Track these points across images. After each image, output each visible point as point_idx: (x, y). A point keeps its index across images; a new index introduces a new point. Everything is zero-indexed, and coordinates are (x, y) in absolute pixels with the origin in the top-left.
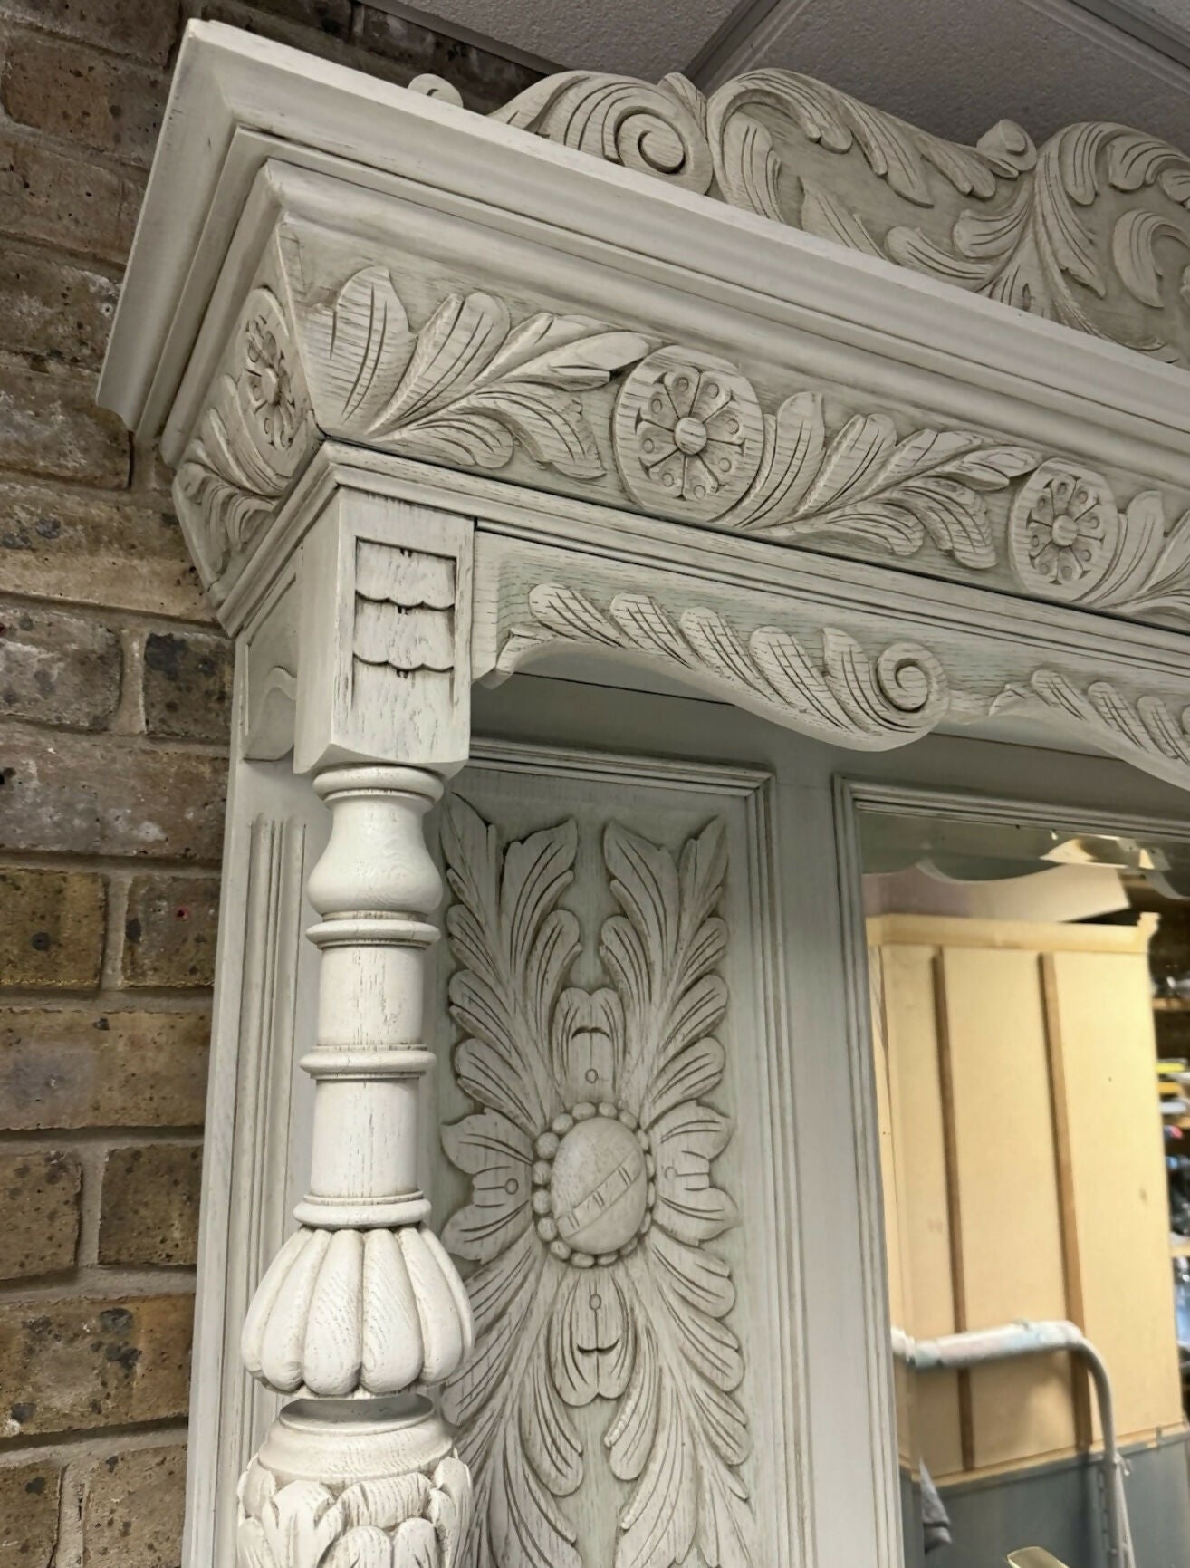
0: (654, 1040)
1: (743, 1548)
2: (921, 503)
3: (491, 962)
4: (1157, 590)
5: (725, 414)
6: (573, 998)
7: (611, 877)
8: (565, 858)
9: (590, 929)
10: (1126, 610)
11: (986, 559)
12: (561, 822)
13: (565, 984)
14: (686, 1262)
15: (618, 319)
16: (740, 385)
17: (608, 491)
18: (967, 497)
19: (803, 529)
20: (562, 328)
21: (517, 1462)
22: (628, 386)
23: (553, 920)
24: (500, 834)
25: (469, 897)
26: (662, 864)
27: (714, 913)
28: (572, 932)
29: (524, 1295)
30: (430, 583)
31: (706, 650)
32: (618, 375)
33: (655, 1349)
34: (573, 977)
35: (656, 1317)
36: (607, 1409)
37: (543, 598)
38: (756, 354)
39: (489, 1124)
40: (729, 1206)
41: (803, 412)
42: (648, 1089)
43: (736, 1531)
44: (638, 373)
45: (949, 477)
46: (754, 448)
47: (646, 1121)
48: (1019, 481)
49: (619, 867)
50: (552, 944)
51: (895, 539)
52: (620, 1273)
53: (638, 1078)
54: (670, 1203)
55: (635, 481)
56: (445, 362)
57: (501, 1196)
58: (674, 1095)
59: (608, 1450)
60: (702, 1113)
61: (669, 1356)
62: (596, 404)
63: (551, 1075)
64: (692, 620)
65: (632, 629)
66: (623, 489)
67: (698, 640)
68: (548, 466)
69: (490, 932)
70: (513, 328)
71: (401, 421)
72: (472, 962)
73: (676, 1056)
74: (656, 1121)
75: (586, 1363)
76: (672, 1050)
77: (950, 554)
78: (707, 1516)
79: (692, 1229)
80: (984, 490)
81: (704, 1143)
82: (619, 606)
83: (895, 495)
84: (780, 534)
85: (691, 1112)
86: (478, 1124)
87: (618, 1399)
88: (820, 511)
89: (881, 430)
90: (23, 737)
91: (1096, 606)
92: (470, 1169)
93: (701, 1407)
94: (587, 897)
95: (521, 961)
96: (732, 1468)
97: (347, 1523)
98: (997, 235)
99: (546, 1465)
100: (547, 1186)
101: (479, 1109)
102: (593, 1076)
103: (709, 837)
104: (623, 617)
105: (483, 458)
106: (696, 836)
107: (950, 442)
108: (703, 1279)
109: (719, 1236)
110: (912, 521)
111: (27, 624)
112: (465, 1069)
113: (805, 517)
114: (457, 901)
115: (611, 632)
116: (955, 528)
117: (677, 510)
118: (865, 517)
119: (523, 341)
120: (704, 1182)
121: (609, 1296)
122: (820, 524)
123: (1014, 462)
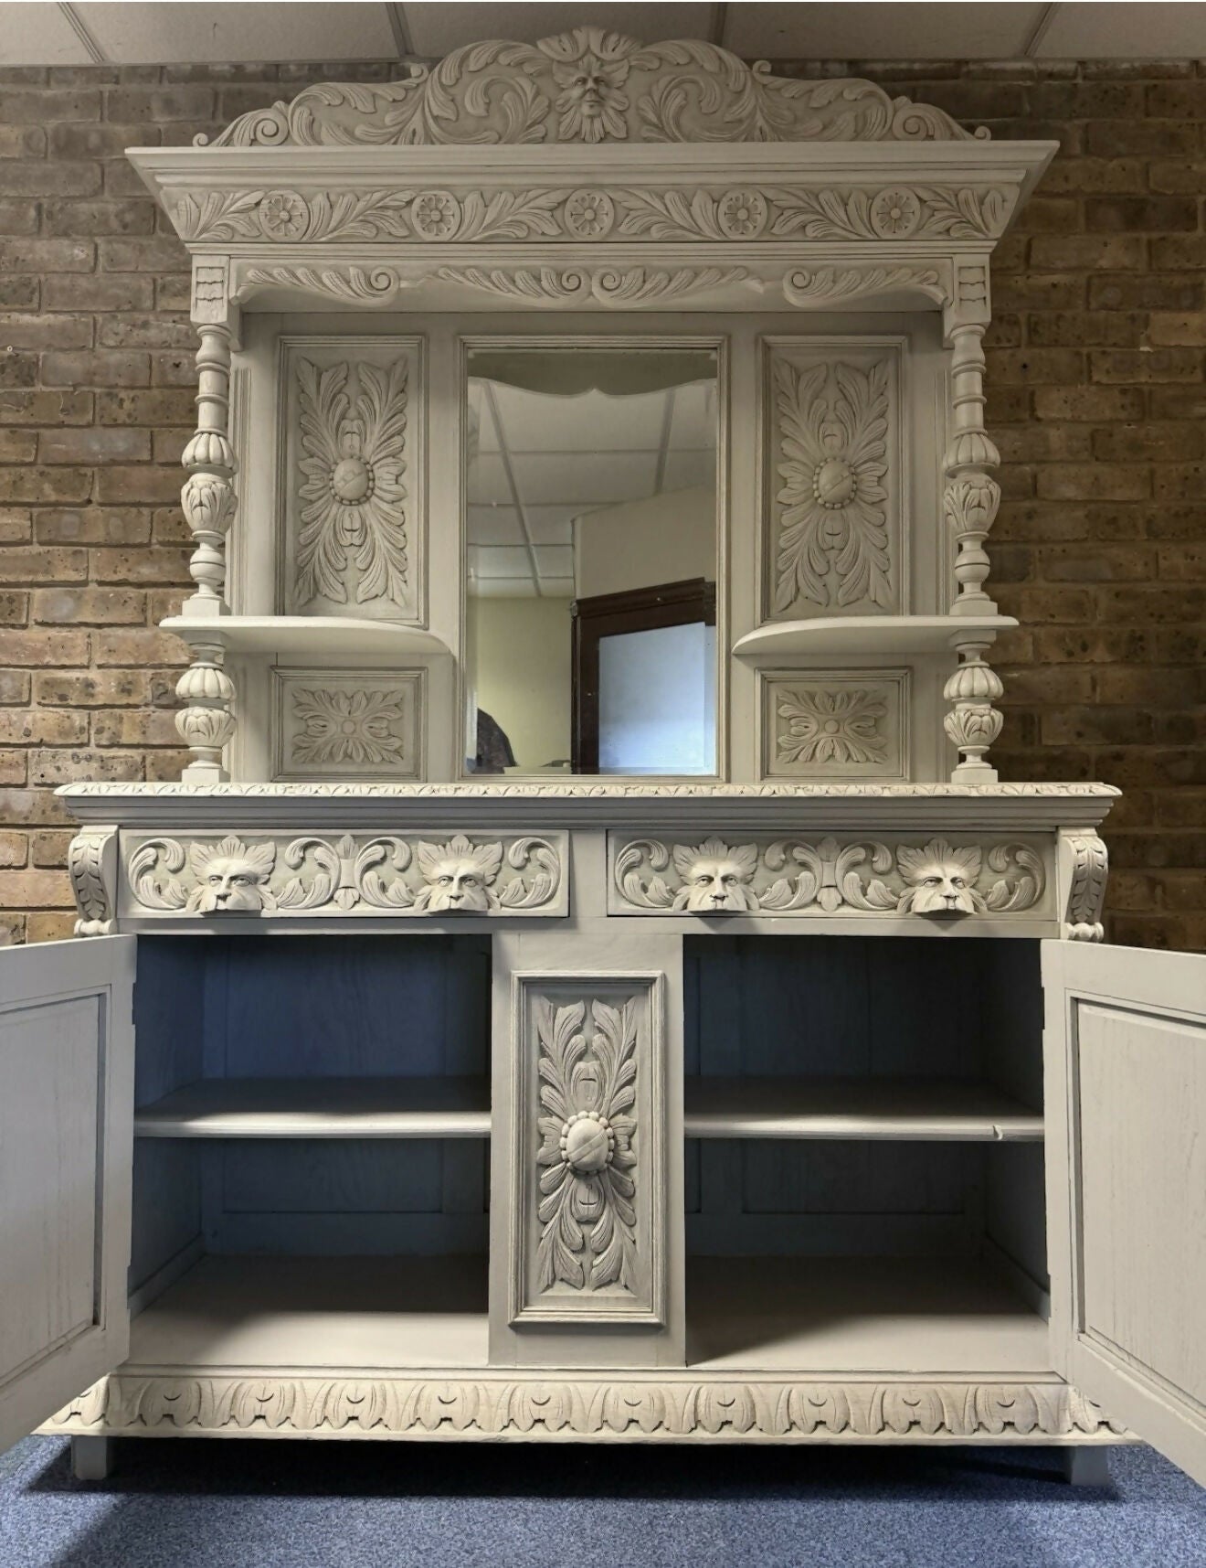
0: (376, 435)
1: (402, 594)
2: (371, 219)
3: (315, 411)
4: (486, 228)
5: (294, 207)
6: (345, 423)
7: (361, 381)
8: (343, 375)
9: (353, 399)
10: (474, 239)
11: (405, 233)
12: (342, 363)
13: (343, 417)
14: (385, 507)
15: (255, 188)
16: (297, 197)
17: (264, 239)
18: (390, 213)
19: (330, 236)
20: (238, 195)
21: (322, 557)
22: (261, 207)
23: (338, 397)
24: (318, 368)
25: (307, 391)
26: (380, 376)
27: (402, 391)
28: (345, 400)
29: (326, 512)
30: (217, 275)
31: (304, 280)
32: (258, 204)
33: (373, 533)
34: (347, 416)
35: (373, 522)
36: (356, 548)
37: (250, 274)
38: (300, 185)
39: (315, 461)
40: (402, 490)
41: (320, 199)
42: (373, 453)
43: (401, 590)
44: (264, 202)
45: (381, 207)
46: (306, 215)
47: (371, 462)
48: (410, 203)
49: (364, 377)
50: (337, 405)
51: (365, 232)
52: (360, 508)
53: (369, 448)
54: (381, 489)
55: (270, 234)
56: (208, 213)
57: (317, 482)
58: (383, 454)
59: (355, 559)
60: (393, 460)
61: (378, 535)
62: (253, 214)
63: (337, 447)
64: (299, 272)
65: (279, 278)
66: (268, 237)
67: (302, 278)
68: (244, 235)
69: (314, 400)
70: (225, 199)
71: (201, 233)
72: (309, 411)
73: (385, 441)
74: (376, 462)
75: (348, 534)
76: (383, 439)
77: (390, 234)
78: (390, 583)
79: (389, 497)
80: (397, 209)
81: (395, 470)
82: (275, 272)
83: (361, 218)
84: (323, 239)
85: (390, 460)
86: (310, 461)
87: (360, 546)
88: (335, 229)
89: (349, 198)
90: (183, 353)
91: (461, 240)
92: (307, 473)
93: (388, 551)
94: (351, 389)
95: (325, 412)
96: (401, 572)
97: (192, 487)
98: (403, 113)
99: (333, 561)
100: (332, 479)
101: (312, 456)
102: (352, 447)
103: (401, 363)
104: (276, 275)
105: (225, 237)
106: (394, 364)
107: (377, 196)
108: (392, 513)
109: (400, 500)
110: (370, 225)
111: (182, 319)
112: (306, 444)
113: (332, 232)
114: (303, 392)
115: (271, 280)
116: (387, 224)
117: (286, 239)
118: (353, 228)
119: (228, 202)
120: (394, 482)
121: (356, 515)
122: (335, 234)
123: (406, 196)
